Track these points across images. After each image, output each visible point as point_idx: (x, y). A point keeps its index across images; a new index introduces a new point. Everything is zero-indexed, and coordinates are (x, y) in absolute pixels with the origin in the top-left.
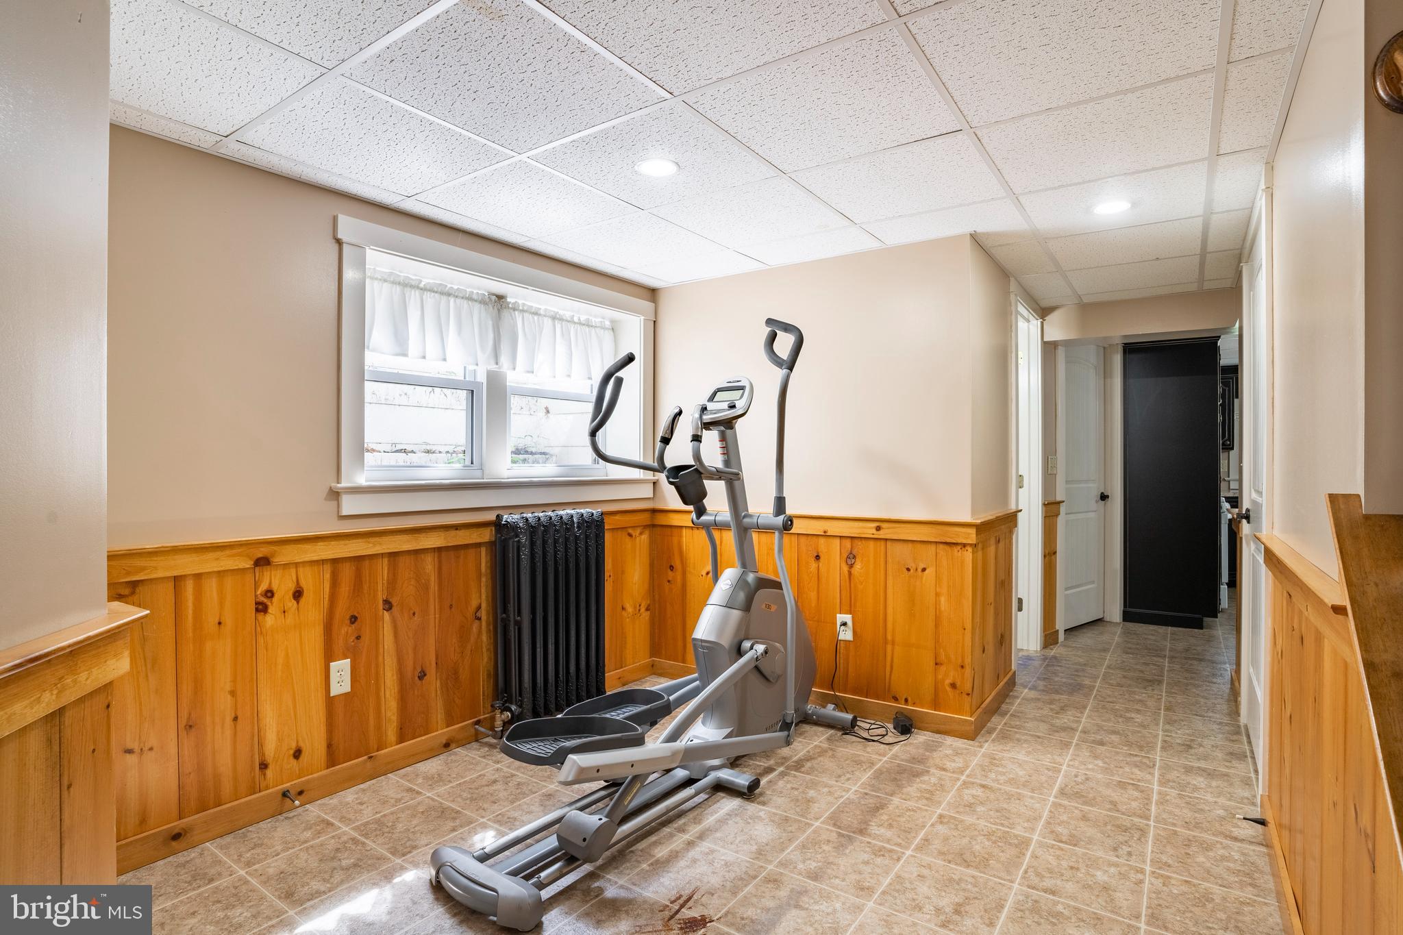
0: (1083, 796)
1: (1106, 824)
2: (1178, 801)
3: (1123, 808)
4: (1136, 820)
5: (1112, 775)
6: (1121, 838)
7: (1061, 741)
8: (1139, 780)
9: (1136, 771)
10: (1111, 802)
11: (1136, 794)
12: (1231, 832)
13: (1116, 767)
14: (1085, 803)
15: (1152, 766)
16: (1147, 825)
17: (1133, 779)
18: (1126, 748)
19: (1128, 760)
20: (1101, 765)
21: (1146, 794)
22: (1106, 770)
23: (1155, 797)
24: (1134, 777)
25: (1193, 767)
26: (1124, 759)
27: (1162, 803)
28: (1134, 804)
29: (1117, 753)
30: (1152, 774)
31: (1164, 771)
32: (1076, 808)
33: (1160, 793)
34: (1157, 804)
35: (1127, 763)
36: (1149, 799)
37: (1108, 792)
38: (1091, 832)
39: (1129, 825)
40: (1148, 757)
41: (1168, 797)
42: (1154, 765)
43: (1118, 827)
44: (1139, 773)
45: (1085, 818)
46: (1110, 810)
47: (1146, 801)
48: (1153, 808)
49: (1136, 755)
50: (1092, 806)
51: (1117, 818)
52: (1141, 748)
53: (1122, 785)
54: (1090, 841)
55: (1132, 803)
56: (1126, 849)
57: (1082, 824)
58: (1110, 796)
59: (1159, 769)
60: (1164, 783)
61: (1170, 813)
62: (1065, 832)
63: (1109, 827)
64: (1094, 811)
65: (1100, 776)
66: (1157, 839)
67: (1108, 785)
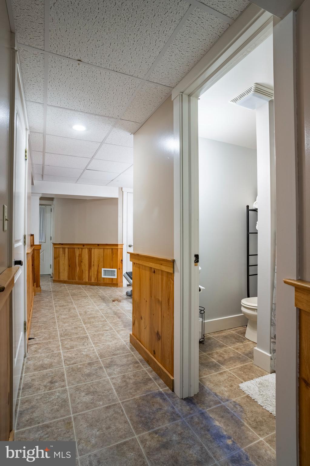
0: (81, 339)
1: (71, 334)
2: (53, 349)
3: (69, 340)
4: (64, 338)
5: (77, 350)
6: (66, 332)
7: (105, 357)
8: (68, 352)
9: (70, 356)
10: (73, 340)
11: (67, 346)
12: (38, 345)
13: (77, 354)
14: (79, 337)
15: (65, 361)
16: (61, 338)
17: (70, 351)
18: (79, 366)
19: (75, 360)
20: (83, 353)
21: (64, 348)
22: (80, 351)
23: (61, 348)
24: (70, 352)
25: (49, 368)
26: (77, 360)
27: (58, 346)
28: (66, 342)
29: (81, 362)
30: (64, 356)
31: (60, 360)
32: (80, 335)
33: (60, 350)
34: (60, 345)
35: (75, 358)
36: (62, 346)
37: (75, 343)
38: (73, 331)
39: (65, 336)
40: (68, 365)
41: (57, 349)
42: (64, 362)
43: (67, 335)
44: (69, 355)
45: (77, 334)
46: (72, 338)
47: (63, 345)
48: (60, 344)
49: (73, 364)
50: (77, 337)
51: (69, 337)
52: (73, 370)
53: (72, 347)
54: (72, 329)
55: (66, 343)
56: (64, 331)
57: (76, 332)
58: (74, 342)
59: (62, 360)
60: (59, 354)
61: (55, 344)
62: (79, 329)
63: (70, 334)
64: (76, 336)
65: (80, 347)
66: (57, 336)
67: (76, 345)
